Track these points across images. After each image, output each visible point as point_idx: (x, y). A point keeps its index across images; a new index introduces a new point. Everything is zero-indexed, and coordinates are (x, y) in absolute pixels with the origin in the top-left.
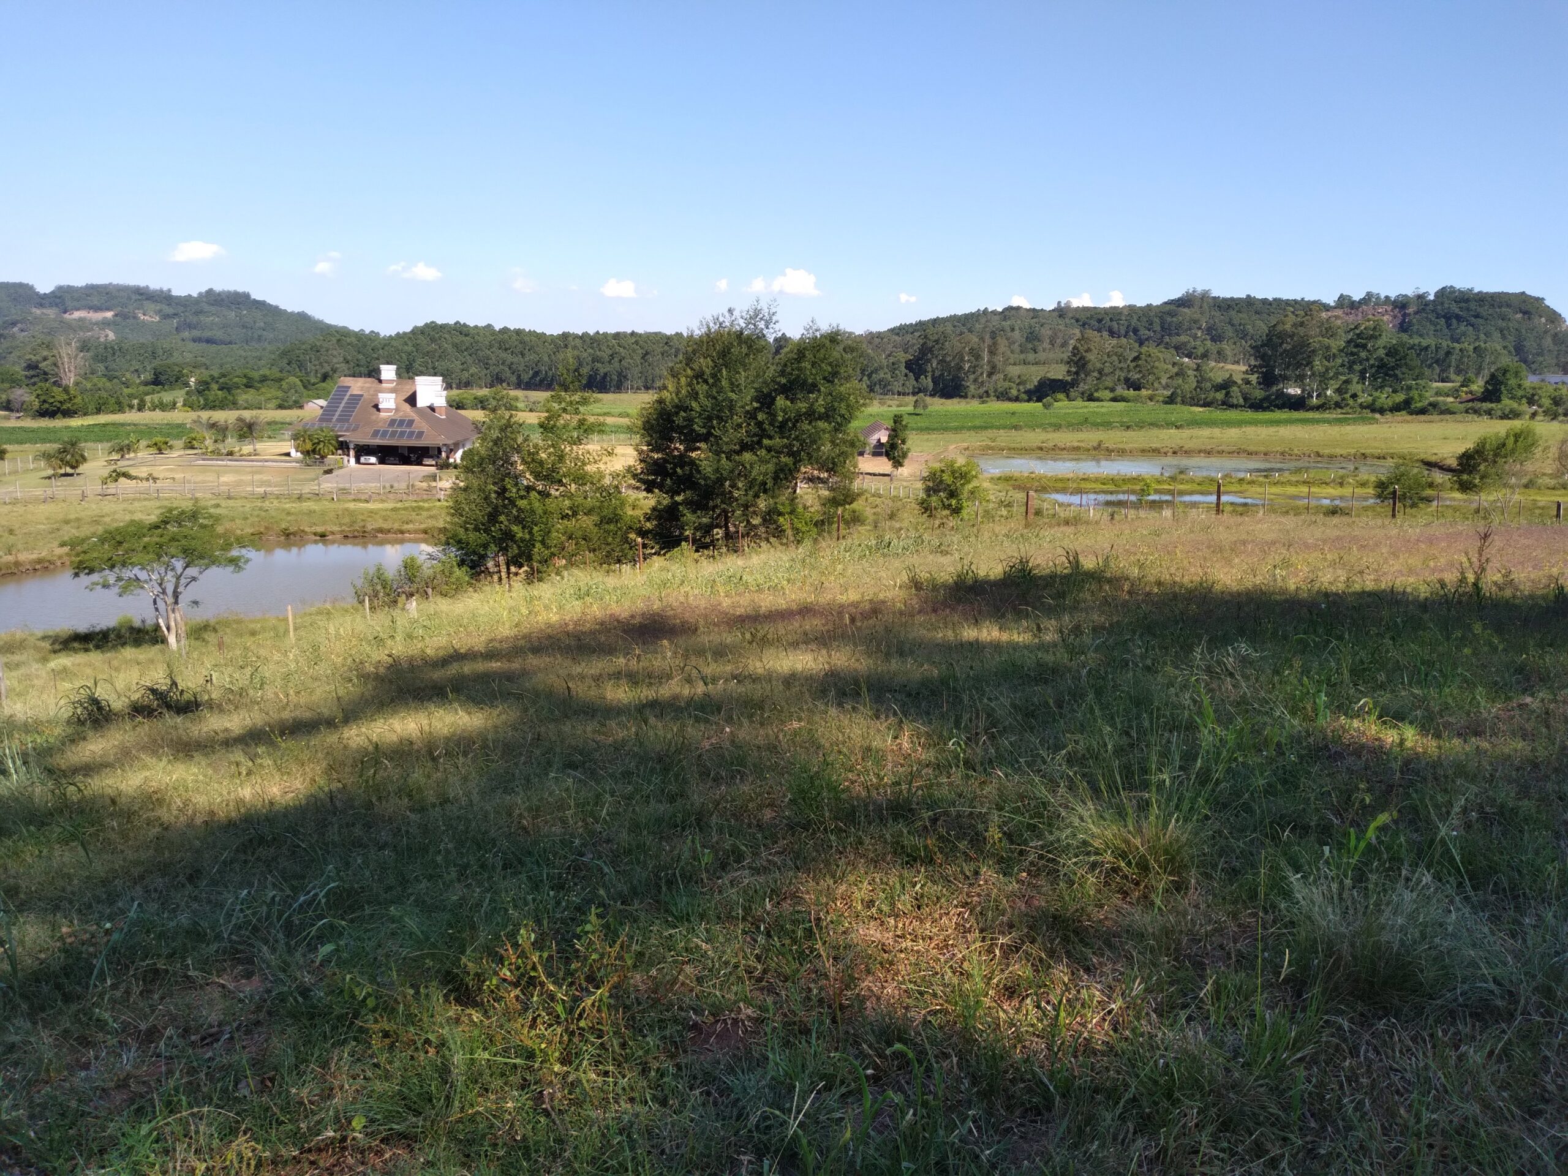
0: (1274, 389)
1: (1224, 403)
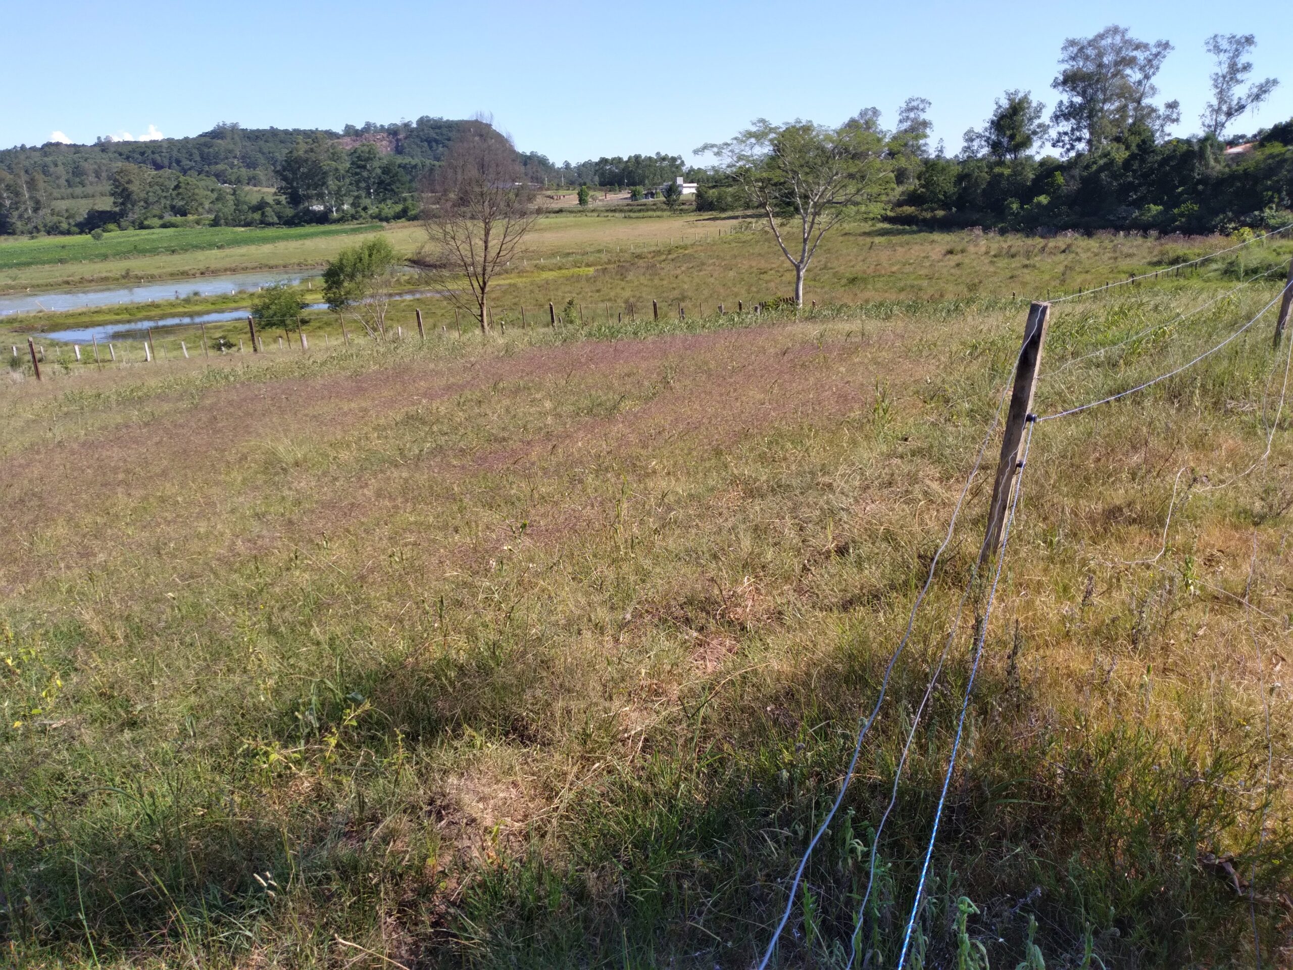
0: (302, 206)
1: (262, 222)
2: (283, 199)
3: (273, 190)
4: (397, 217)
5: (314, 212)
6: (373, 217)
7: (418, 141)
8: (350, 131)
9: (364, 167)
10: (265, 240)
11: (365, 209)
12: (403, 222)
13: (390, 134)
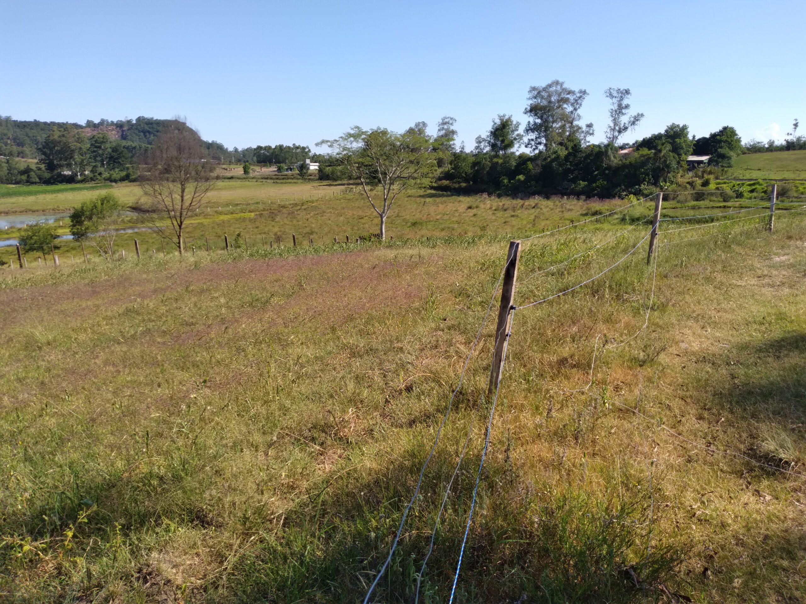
0: (56, 172)
1: (27, 182)
2: (43, 166)
3: (36, 161)
4: (122, 179)
5: (65, 176)
6: (106, 179)
7: (136, 132)
8: (90, 124)
9: (100, 147)
10: (30, 193)
11: (100, 174)
12: (126, 183)
13: (117, 127)
